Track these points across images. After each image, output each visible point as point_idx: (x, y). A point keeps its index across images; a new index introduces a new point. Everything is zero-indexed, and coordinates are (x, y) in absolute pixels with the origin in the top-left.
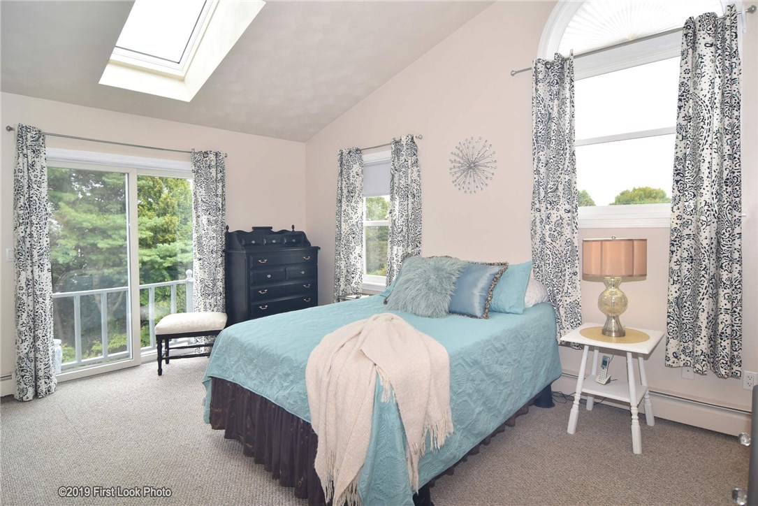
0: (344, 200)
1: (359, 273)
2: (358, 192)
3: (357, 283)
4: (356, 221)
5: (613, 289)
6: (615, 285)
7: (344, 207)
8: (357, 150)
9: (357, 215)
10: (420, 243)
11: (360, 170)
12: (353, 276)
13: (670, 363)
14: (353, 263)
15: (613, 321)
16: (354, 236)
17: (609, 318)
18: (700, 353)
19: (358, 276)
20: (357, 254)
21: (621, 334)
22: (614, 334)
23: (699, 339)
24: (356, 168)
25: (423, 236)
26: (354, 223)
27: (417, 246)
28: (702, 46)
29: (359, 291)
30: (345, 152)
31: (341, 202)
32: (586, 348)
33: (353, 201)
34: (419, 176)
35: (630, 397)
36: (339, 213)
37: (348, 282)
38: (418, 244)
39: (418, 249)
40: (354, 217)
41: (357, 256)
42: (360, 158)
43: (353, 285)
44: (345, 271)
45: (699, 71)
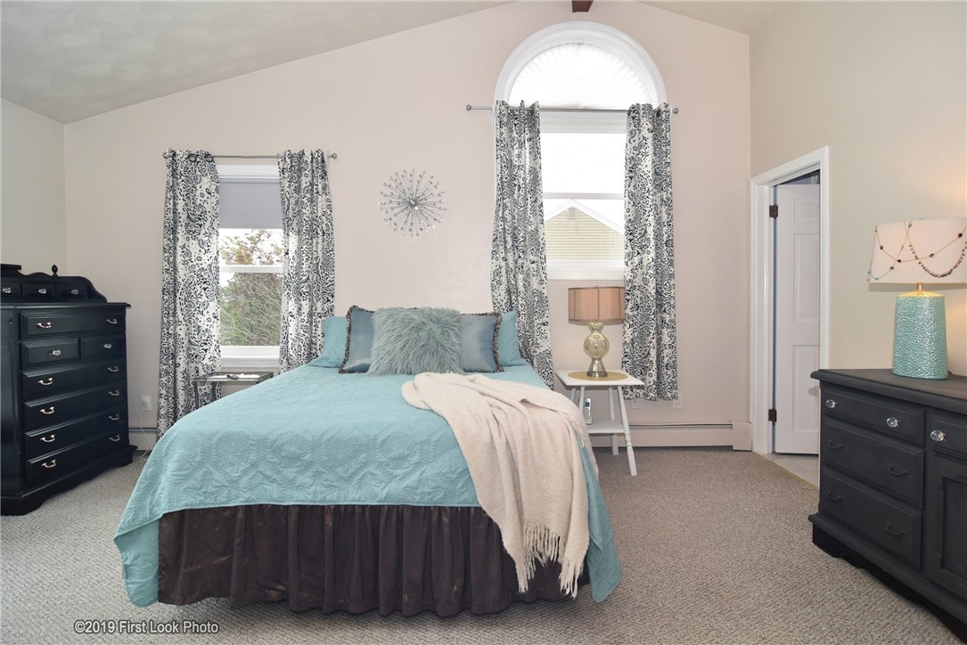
0: (181, 230)
1: (215, 343)
2: (209, 219)
3: (212, 359)
4: (209, 262)
5: (596, 333)
6: (599, 330)
7: (181, 241)
8: (207, 155)
9: (209, 255)
10: (333, 296)
11: (214, 187)
12: (205, 347)
13: (628, 396)
14: (204, 328)
15: (597, 362)
16: (205, 286)
17: (594, 360)
18: (652, 383)
19: (213, 348)
20: (211, 313)
21: (604, 375)
22: (597, 375)
23: (651, 372)
24: (206, 182)
25: (336, 286)
26: (205, 266)
27: (328, 300)
28: (646, 131)
29: (217, 370)
30: (181, 155)
31: (174, 231)
32: (583, 389)
33: (203, 232)
34: (329, 207)
35: (624, 428)
36: (171, 250)
37: (192, 357)
38: (330, 298)
39: (329, 304)
40: (204, 258)
41: (211, 317)
42: (213, 169)
43: (206, 361)
44: (186, 341)
45: (643, 150)
